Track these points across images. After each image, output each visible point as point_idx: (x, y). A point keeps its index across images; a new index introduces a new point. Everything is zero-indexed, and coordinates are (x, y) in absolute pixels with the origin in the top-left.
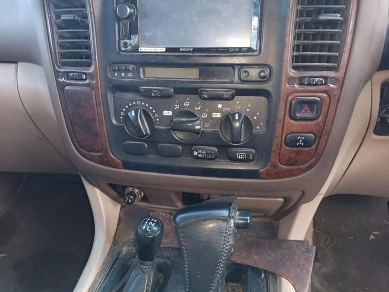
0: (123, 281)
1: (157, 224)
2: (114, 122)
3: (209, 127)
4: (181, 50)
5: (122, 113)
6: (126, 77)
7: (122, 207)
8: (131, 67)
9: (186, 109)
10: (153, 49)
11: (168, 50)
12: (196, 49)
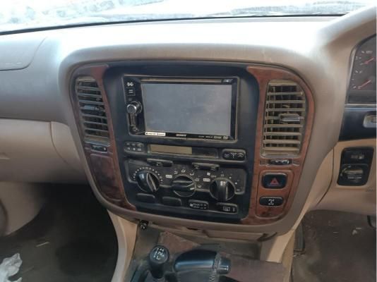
1: (164, 252)
2: (130, 180)
3: (201, 188)
4: (177, 135)
5: (135, 175)
6: (136, 151)
8: (140, 144)
9: (183, 175)
10: (156, 134)
11: (168, 134)
12: (189, 136)
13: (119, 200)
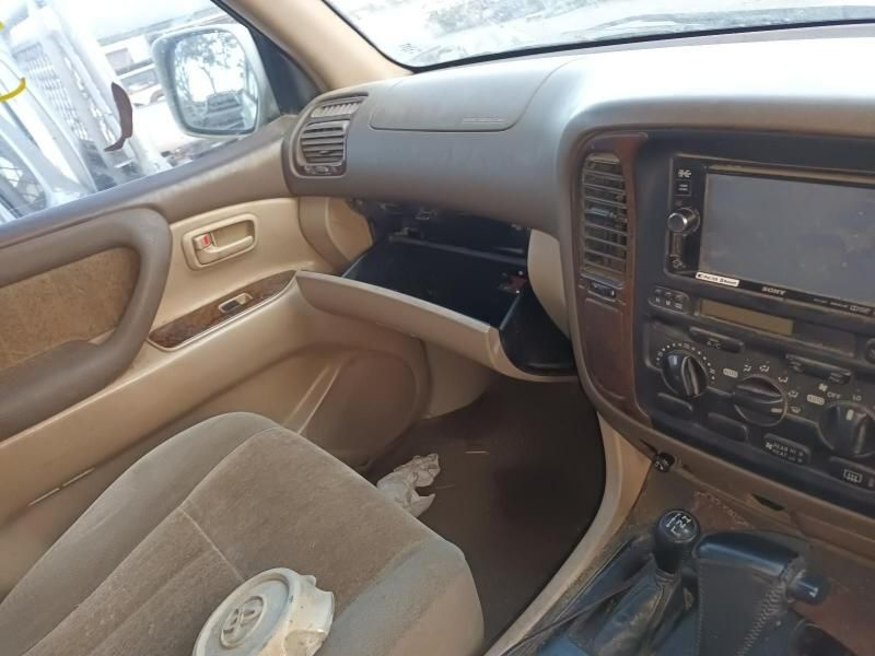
0: (628, 583)
1: (690, 526)
2: (648, 363)
3: (800, 414)
4: (765, 289)
5: (660, 354)
6: (672, 307)
8: (680, 295)
9: (763, 377)
10: (719, 279)
11: (743, 284)
12: (791, 294)
13: (620, 398)
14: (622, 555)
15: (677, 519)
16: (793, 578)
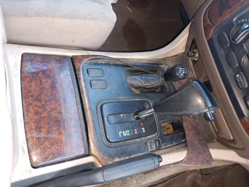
1: (185, 74)
5: (243, 20)
7: (184, 53)
13: (210, 23)
14: (154, 65)
15: (183, 70)
16: (211, 111)
